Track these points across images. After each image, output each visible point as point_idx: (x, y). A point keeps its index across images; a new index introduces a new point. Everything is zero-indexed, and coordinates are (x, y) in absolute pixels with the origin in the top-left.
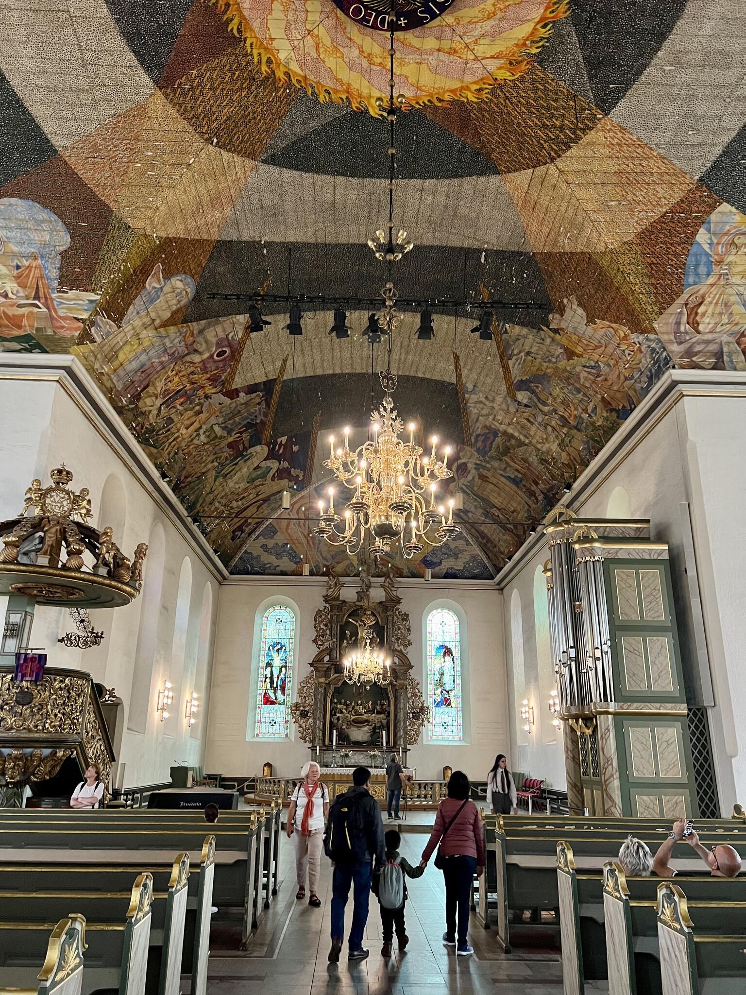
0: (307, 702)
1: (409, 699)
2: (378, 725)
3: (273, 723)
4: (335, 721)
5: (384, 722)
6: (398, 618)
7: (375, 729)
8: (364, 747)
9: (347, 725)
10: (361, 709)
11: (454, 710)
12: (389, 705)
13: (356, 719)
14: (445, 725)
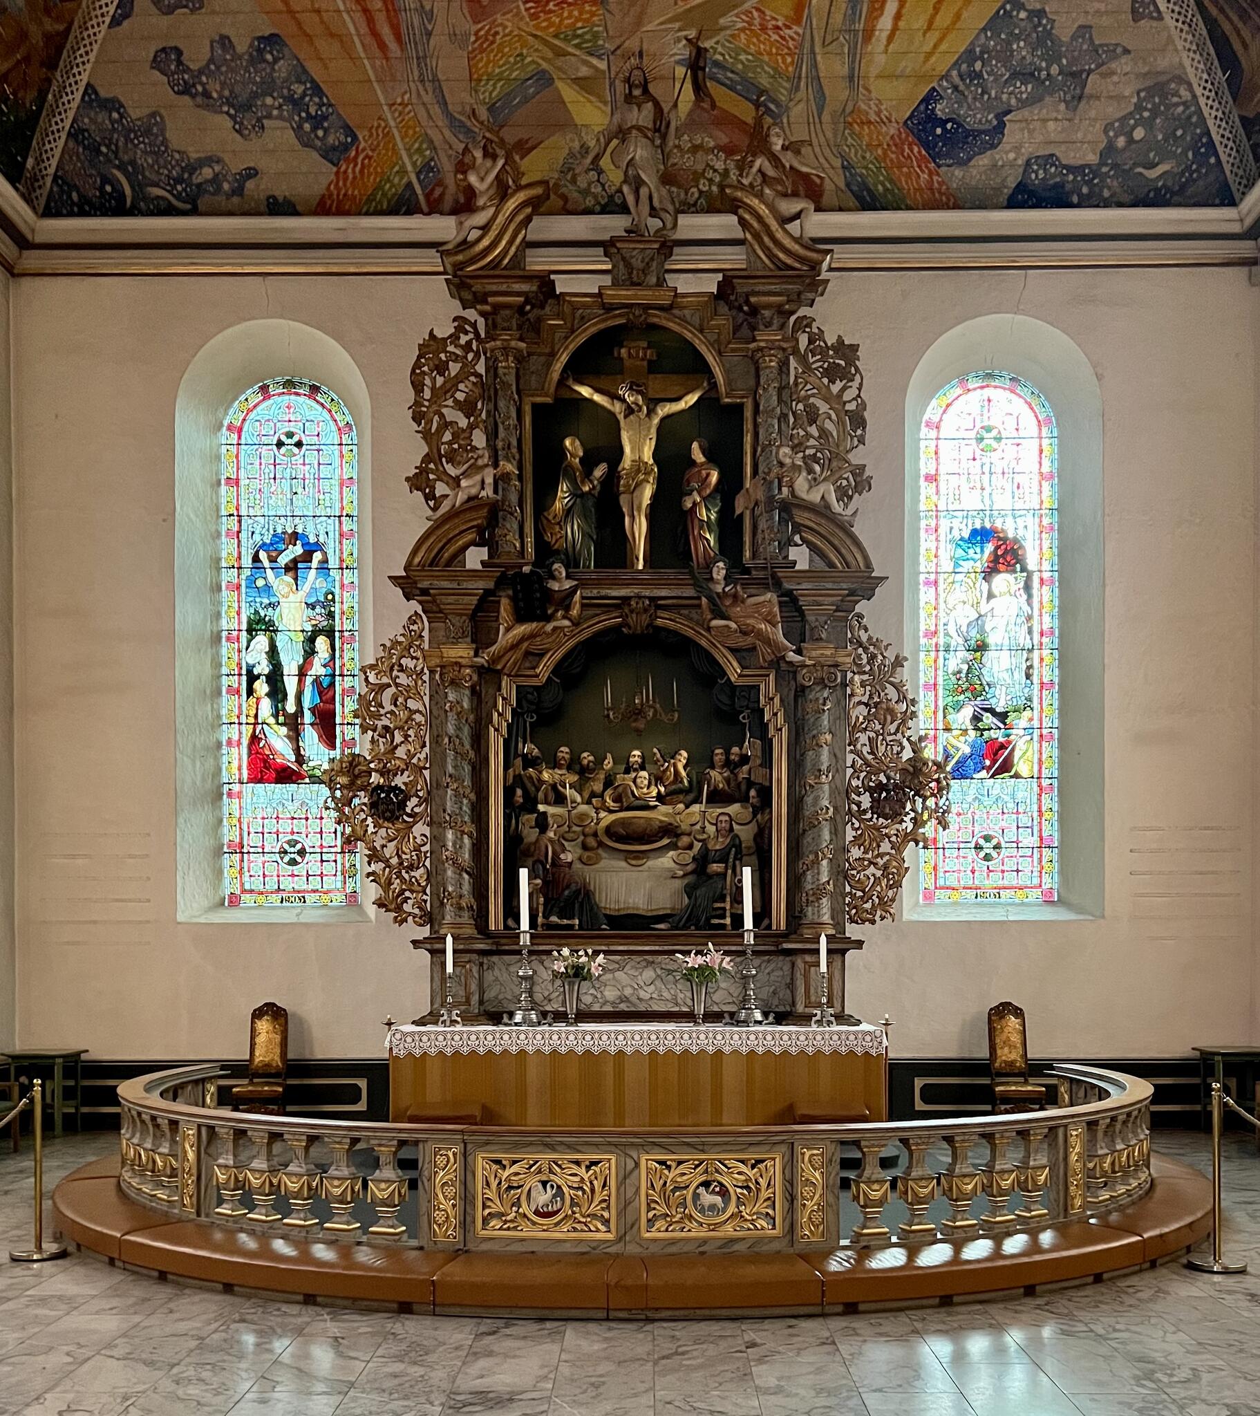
0: (401, 752)
1: (855, 729)
2: (717, 845)
3: (295, 853)
4: (530, 834)
5: (746, 834)
6: (807, 367)
7: (703, 860)
8: (660, 938)
9: (585, 847)
10: (643, 785)
11: (1025, 791)
12: (767, 762)
13: (622, 822)
14: (986, 848)
